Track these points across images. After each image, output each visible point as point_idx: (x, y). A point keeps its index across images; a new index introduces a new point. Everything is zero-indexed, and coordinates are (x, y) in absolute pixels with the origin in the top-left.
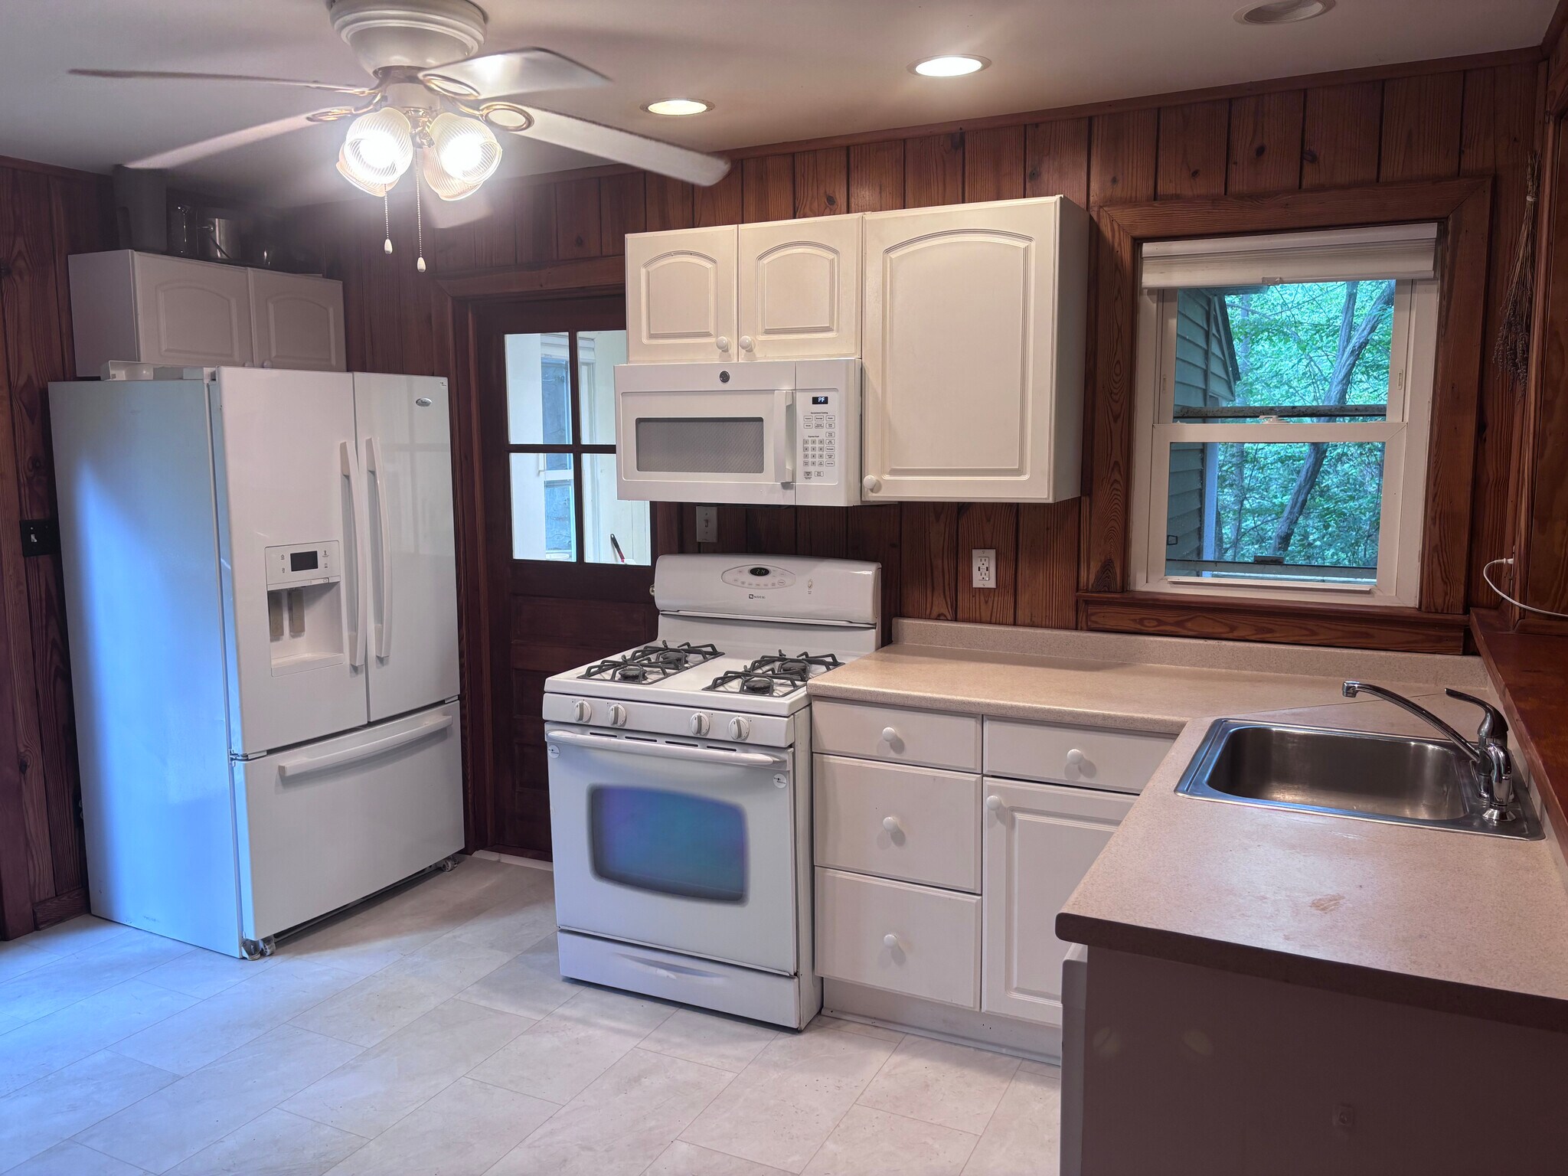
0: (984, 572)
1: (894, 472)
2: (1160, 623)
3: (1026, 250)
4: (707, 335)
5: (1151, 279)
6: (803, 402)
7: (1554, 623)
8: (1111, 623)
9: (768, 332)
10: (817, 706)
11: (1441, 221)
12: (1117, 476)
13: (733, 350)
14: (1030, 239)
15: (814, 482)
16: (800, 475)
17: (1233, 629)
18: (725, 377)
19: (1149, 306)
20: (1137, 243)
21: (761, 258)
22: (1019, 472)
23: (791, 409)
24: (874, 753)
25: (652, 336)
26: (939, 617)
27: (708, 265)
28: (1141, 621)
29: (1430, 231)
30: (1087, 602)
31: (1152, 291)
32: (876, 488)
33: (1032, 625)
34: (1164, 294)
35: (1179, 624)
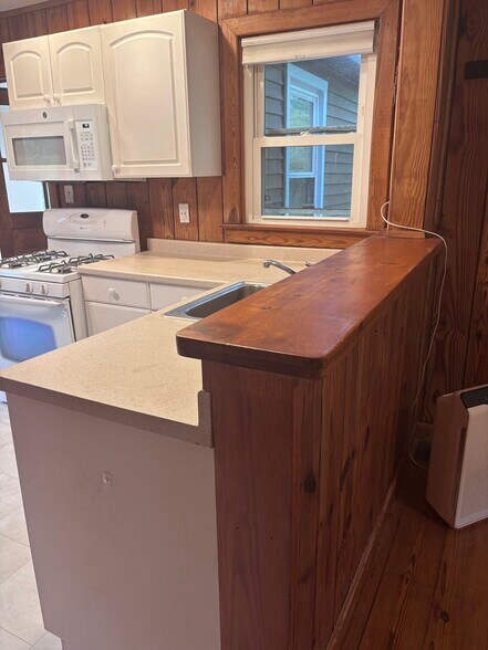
0: (184, 215)
1: (125, 163)
2: (257, 238)
3: (171, 41)
4: (41, 94)
5: (247, 59)
6: (79, 126)
7: (403, 232)
8: (237, 239)
9: (66, 91)
10: (83, 278)
11: (377, 20)
12: (235, 165)
13: (52, 101)
14: (171, 35)
15: (88, 169)
16: (82, 165)
17: (286, 241)
18: (45, 115)
19: (248, 74)
20: (239, 38)
21: (59, 52)
22: (176, 161)
23: (73, 131)
24: (107, 300)
25: (19, 97)
26: (168, 238)
27: (38, 57)
28: (248, 238)
29: (371, 25)
30: (228, 229)
31: (250, 66)
32: (117, 171)
33: (206, 241)
34: (255, 67)
35: (264, 239)
